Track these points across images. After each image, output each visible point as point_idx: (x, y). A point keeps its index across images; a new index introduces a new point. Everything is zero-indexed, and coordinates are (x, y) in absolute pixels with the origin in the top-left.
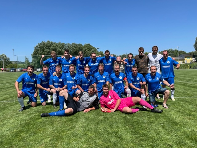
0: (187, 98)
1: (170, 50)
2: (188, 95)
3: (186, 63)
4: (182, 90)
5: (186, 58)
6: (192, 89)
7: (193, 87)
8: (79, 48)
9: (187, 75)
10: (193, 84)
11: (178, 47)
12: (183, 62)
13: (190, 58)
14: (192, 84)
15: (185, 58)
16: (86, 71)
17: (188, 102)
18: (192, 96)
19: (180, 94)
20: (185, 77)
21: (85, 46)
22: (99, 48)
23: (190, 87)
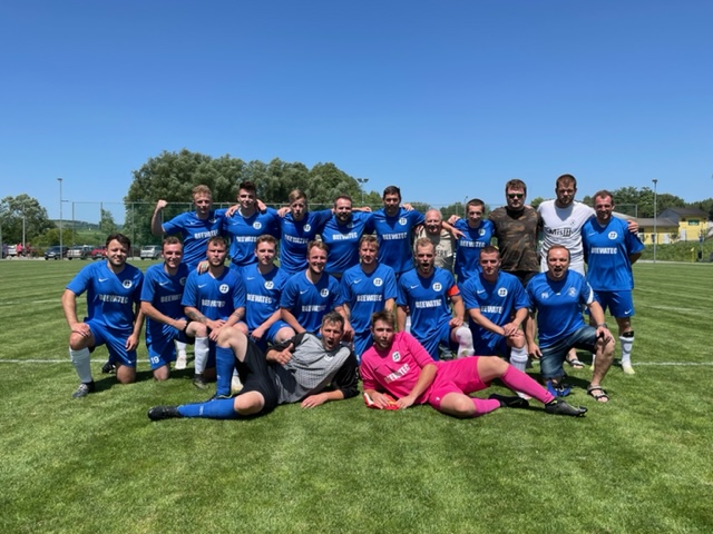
0: (678, 365)
1: (624, 189)
2: (685, 356)
3: (683, 239)
4: (664, 339)
5: (684, 220)
6: (701, 334)
7: (704, 328)
8: (295, 177)
9: (685, 283)
10: (706, 316)
11: (655, 181)
12: (674, 237)
13: (697, 222)
14: (700, 318)
15: (680, 223)
16: (314, 260)
17: (682, 380)
18: (698, 359)
19: (653, 350)
20: (677, 290)
21: (317, 170)
22: (366, 180)
23: (693, 326)
